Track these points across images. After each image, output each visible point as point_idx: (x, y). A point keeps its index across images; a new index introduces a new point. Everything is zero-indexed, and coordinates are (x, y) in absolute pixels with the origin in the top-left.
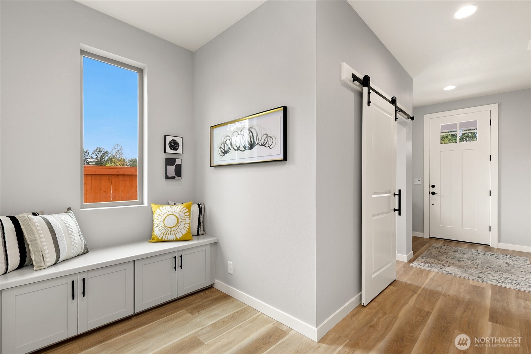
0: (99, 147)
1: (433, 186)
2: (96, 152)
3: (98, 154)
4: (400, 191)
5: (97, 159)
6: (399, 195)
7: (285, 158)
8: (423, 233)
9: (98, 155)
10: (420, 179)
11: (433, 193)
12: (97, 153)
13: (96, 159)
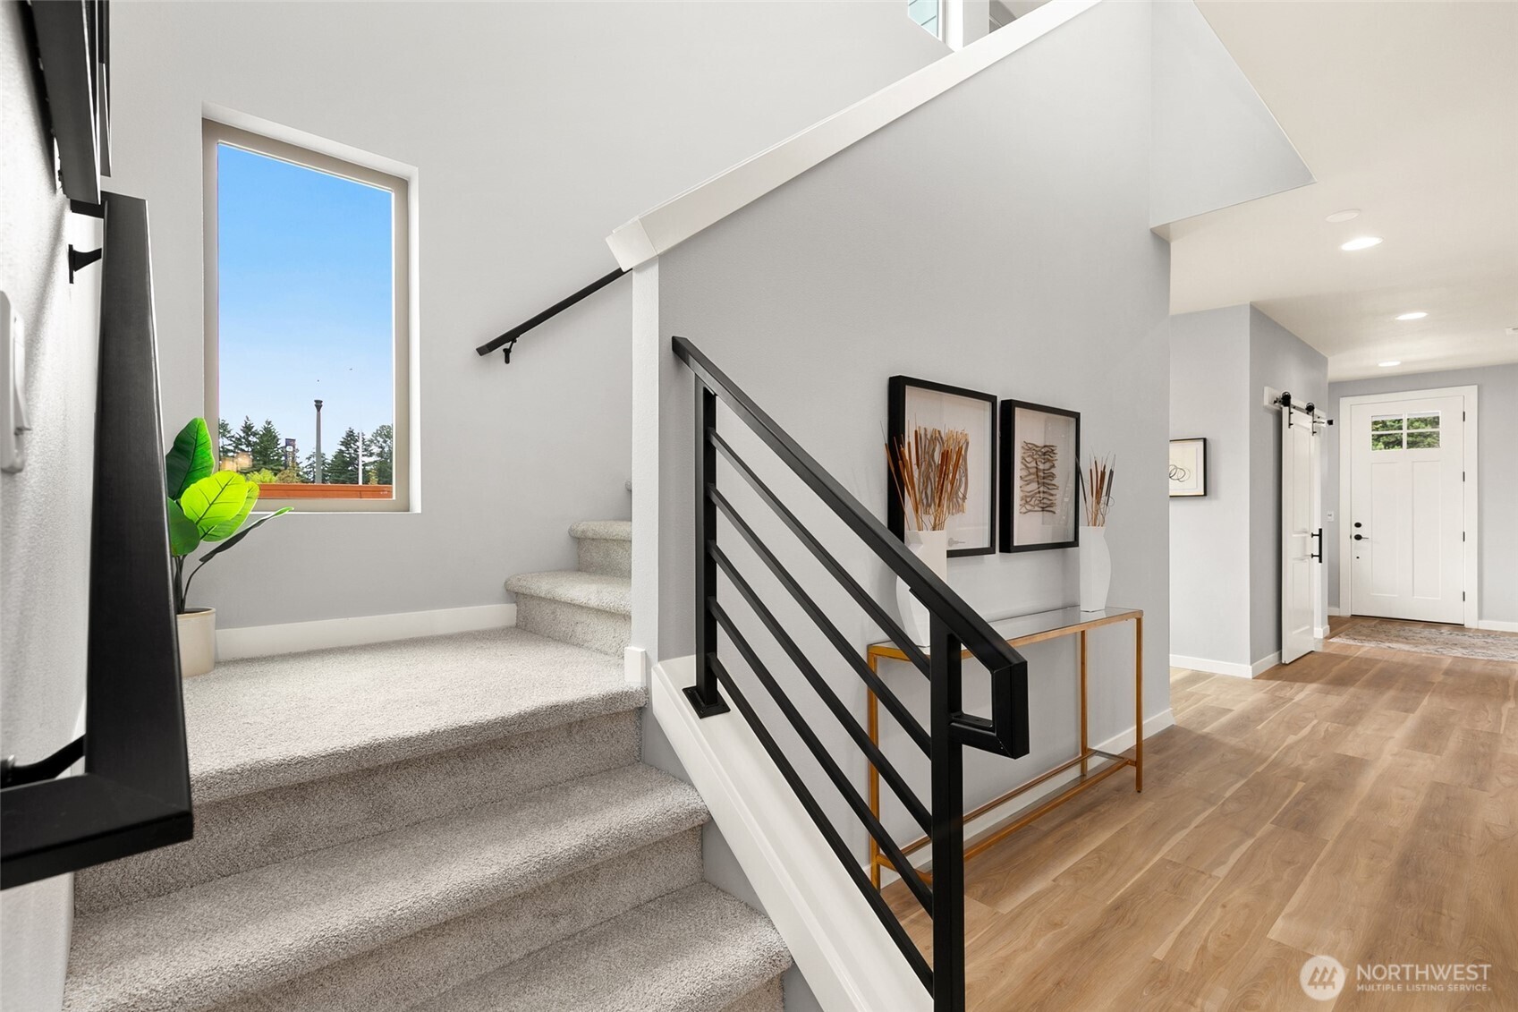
0: (386, 424)
1: (1358, 525)
2: (378, 438)
3: (385, 442)
4: (1320, 530)
5: (382, 457)
6: (1320, 535)
7: (1205, 494)
8: (1339, 607)
9: (384, 445)
10: (1332, 513)
11: (1358, 537)
12: (381, 440)
13: (379, 455)
